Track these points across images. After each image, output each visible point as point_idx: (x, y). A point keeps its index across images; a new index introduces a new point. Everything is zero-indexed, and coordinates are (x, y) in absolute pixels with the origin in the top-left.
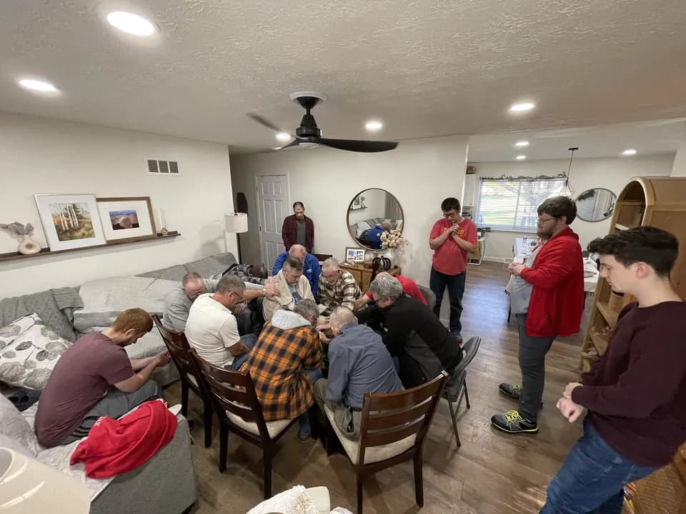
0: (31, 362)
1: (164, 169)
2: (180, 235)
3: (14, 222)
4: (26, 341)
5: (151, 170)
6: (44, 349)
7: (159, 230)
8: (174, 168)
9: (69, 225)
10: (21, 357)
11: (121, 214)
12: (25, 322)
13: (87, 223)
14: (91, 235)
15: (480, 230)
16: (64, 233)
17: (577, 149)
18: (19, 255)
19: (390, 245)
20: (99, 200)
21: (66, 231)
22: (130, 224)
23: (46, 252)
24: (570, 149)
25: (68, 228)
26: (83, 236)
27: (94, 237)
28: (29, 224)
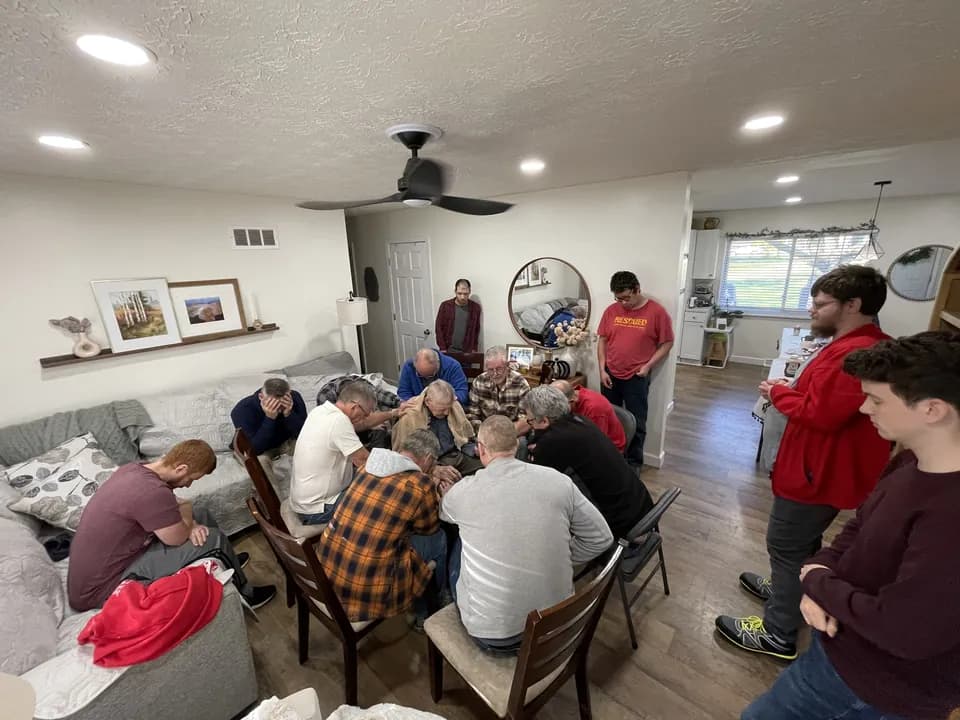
0: (76, 497)
1: (256, 241)
2: (278, 328)
3: (67, 317)
4: (72, 469)
5: (238, 244)
6: (94, 480)
7: (250, 323)
8: (269, 238)
9: (135, 320)
10: (63, 491)
11: (202, 302)
12: (77, 444)
13: (157, 316)
14: (163, 331)
15: (724, 315)
16: (129, 330)
17: (889, 182)
18: (73, 359)
19: (568, 342)
20: (171, 285)
21: (132, 327)
22: (212, 314)
23: (106, 353)
24: (877, 184)
25: (133, 323)
26: (153, 333)
27: (166, 333)
28: (86, 320)
